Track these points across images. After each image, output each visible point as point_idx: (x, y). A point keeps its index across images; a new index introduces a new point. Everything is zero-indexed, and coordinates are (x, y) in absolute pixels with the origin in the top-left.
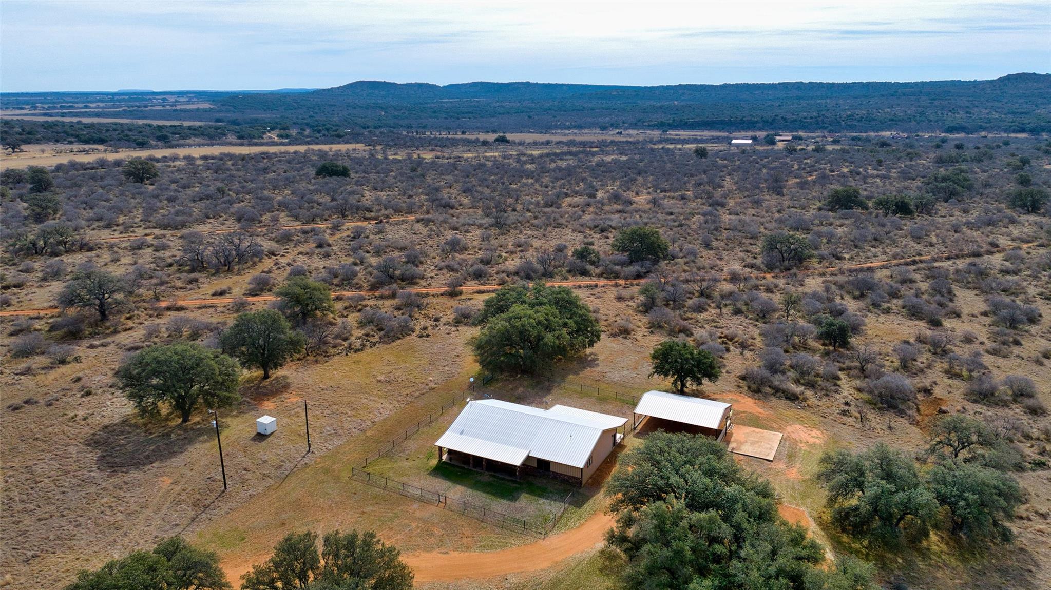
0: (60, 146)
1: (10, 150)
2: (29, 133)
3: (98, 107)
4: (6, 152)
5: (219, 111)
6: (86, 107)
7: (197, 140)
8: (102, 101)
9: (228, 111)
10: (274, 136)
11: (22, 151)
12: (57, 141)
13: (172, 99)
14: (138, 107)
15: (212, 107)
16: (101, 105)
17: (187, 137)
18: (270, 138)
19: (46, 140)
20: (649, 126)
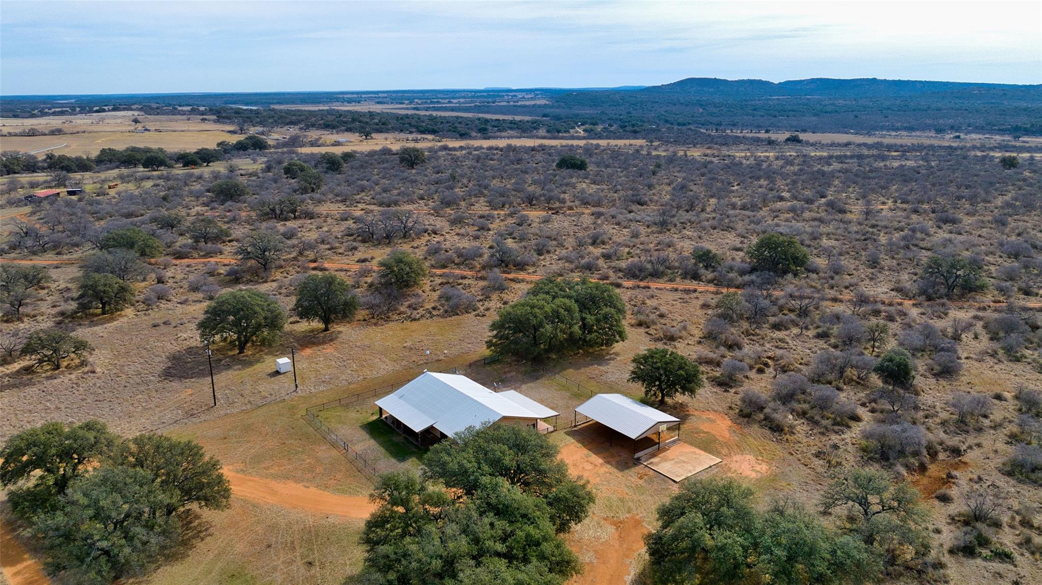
0: (403, 135)
1: (364, 137)
2: (383, 124)
3: (459, 103)
4: (361, 139)
5: (552, 107)
6: (450, 102)
7: (511, 132)
8: (464, 97)
9: (559, 107)
10: (580, 131)
11: (372, 138)
12: (401, 131)
13: (520, 95)
14: (488, 103)
15: (547, 103)
16: (462, 100)
17: (504, 130)
18: (577, 132)
19: (394, 129)
20: (999, 130)
